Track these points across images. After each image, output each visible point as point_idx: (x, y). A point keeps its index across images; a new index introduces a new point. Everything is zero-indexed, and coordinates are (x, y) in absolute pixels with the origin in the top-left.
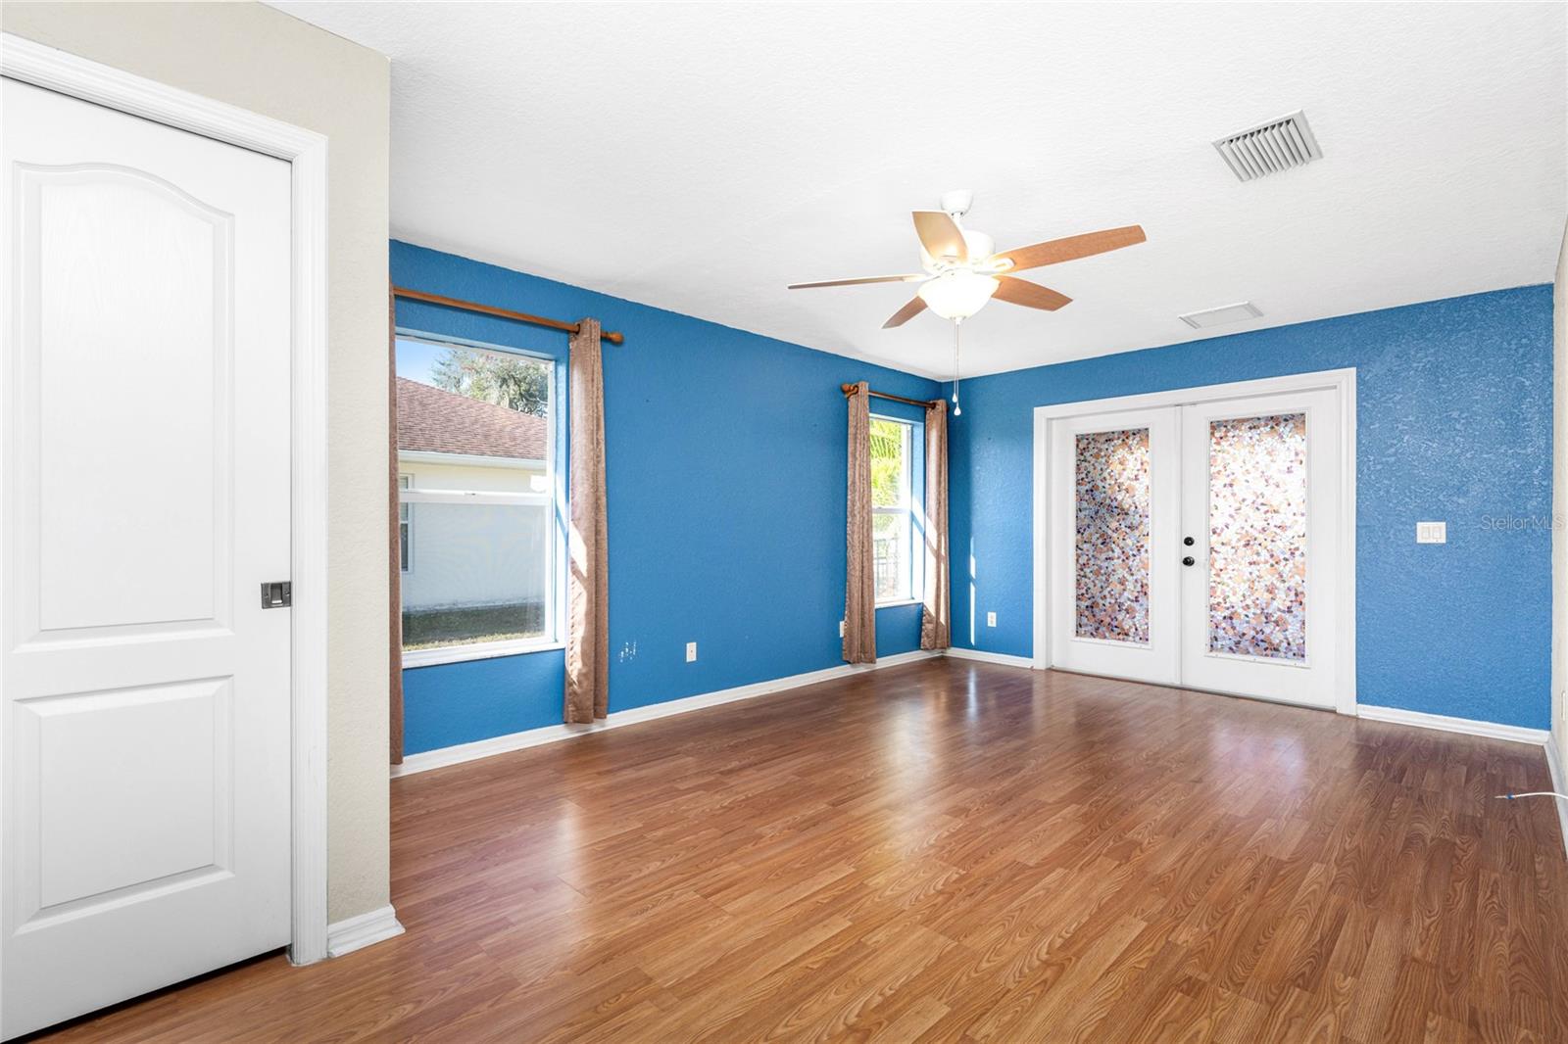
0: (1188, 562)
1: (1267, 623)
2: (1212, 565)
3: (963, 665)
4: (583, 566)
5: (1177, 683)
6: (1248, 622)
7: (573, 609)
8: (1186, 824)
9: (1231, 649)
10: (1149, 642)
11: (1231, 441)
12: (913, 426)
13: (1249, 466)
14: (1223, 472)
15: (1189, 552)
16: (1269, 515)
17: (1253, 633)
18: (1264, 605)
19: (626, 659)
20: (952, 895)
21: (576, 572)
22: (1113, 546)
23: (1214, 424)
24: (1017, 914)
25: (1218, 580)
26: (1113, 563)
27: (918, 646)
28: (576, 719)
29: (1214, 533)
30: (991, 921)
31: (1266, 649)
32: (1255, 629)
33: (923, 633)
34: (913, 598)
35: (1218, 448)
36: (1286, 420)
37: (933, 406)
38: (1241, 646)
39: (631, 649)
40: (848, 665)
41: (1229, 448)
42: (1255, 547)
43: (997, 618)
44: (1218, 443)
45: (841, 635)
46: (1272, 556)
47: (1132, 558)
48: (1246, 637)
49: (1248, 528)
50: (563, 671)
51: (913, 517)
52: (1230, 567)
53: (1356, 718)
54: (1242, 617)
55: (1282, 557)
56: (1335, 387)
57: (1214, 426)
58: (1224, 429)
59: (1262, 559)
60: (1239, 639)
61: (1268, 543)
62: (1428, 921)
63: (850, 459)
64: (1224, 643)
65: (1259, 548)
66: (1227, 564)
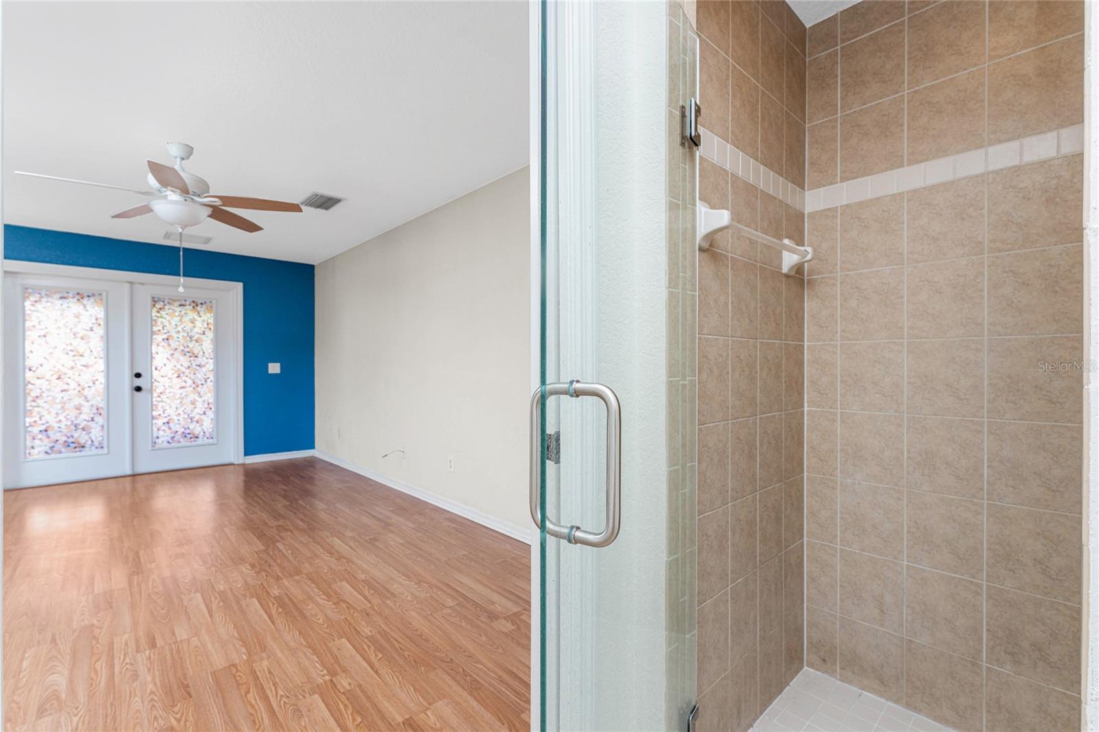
0: (138, 389)
1: (191, 422)
2: (155, 390)
5: (130, 473)
6: (179, 424)
9: (168, 442)
10: (105, 449)
11: (167, 311)
13: (179, 329)
14: (162, 331)
15: (138, 382)
17: (183, 430)
18: (189, 412)
22: (70, 380)
23: (156, 299)
25: (159, 399)
26: (68, 393)
29: (156, 369)
31: (191, 438)
32: (184, 427)
35: (159, 315)
36: (202, 304)
38: (175, 439)
41: (166, 316)
42: (183, 378)
44: (158, 312)
46: (193, 383)
47: (88, 389)
48: (178, 433)
52: (167, 391)
53: (244, 465)
54: (176, 421)
55: (198, 383)
56: (230, 291)
57: (156, 301)
58: (162, 304)
59: (188, 384)
60: (173, 435)
64: (163, 439)
65: (186, 379)
66: (165, 389)
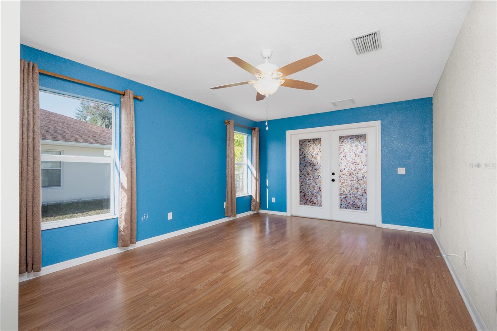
0: (333, 180)
1: (356, 199)
2: (340, 181)
3: (264, 215)
4: (125, 185)
5: (330, 219)
6: (351, 199)
7: (122, 202)
8: (342, 270)
9: (346, 207)
10: (322, 206)
11: (345, 142)
12: (248, 136)
13: (350, 150)
14: (343, 152)
15: (333, 177)
16: (356, 165)
17: (352, 202)
18: (355, 194)
19: (144, 220)
20: (269, 308)
21: (123, 188)
22: (311, 175)
24: (293, 314)
25: (342, 186)
26: (311, 181)
27: (250, 210)
28: (123, 245)
29: (341, 171)
30: (284, 319)
31: (356, 207)
32: (352, 201)
33: (252, 205)
34: (248, 194)
35: (342, 145)
36: (361, 136)
37: (255, 129)
38: (349, 206)
39: (146, 216)
40: (227, 218)
41: (345, 145)
42: (352, 176)
43: (275, 199)
44: (341, 143)
45: (225, 207)
46: (357, 178)
47: (316, 179)
48: (350, 204)
49: (350, 170)
50: (117, 226)
51: (248, 167)
52: (345, 182)
53: (382, 228)
54: (349, 197)
55: (360, 179)
56: (375, 126)
57: (341, 138)
58: (343, 139)
59: (354, 179)
60: (348, 204)
61: (356, 174)
62: (421, 300)
63: (227, 146)
64: (344, 206)
65: (354, 176)
66: (345, 181)
